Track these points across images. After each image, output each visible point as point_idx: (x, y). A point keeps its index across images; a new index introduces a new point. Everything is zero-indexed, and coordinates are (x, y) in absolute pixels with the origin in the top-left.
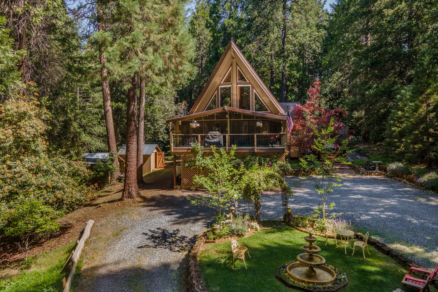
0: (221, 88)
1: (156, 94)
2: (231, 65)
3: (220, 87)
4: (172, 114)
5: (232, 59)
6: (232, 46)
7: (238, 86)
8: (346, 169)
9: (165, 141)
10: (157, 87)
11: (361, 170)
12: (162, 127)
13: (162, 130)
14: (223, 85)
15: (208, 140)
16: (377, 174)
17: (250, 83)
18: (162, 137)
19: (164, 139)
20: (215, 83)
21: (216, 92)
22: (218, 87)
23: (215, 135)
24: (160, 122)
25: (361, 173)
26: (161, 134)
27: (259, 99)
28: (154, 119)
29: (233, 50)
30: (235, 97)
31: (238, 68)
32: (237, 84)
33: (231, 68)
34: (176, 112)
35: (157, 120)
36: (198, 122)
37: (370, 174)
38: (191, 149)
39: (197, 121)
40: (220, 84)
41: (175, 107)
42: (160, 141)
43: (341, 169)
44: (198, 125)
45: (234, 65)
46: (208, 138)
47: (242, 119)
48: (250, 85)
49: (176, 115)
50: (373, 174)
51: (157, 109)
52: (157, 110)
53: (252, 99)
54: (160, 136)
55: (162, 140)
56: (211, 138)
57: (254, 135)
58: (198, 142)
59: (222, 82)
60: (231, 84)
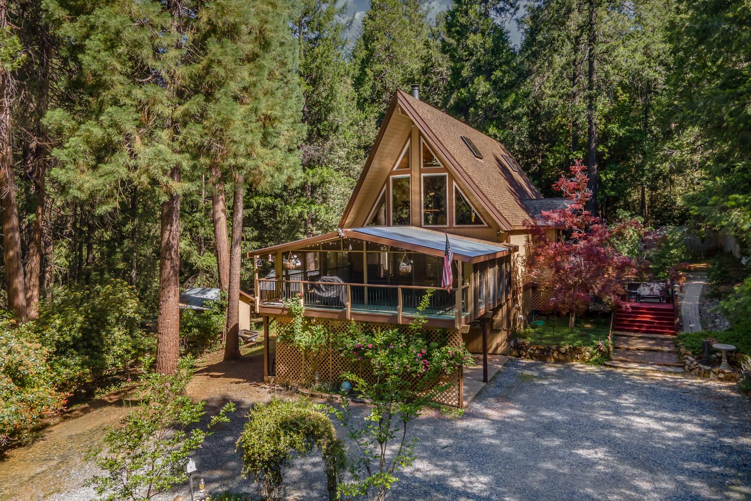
0: (394, 180)
2: (410, 136)
3: (391, 177)
7: (423, 175)
8: (662, 351)
11: (688, 362)
14: (397, 173)
15: (319, 293)
17: (445, 170)
21: (385, 187)
22: (388, 179)
27: (465, 200)
30: (417, 197)
31: (422, 140)
32: (421, 171)
33: (409, 142)
37: (705, 375)
40: (392, 173)
43: (651, 350)
45: (415, 134)
46: (319, 289)
48: (447, 174)
50: (712, 375)
53: (451, 200)
56: (324, 289)
57: (397, 289)
59: (395, 169)
60: (410, 172)
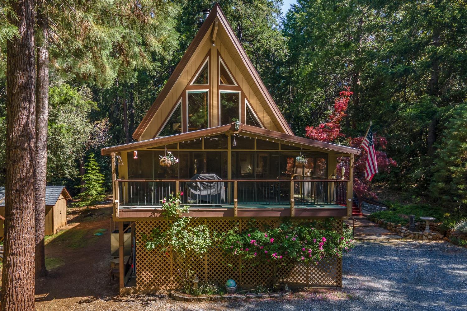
0: (189, 94)
1: (62, 103)
2: (209, 54)
3: (187, 91)
4: (85, 138)
5: (209, 43)
6: (218, 15)
7: (220, 91)
8: (371, 226)
9: (74, 178)
10: (64, 92)
11: (403, 231)
12: (70, 157)
13: (69, 162)
14: (193, 88)
15: (195, 193)
16: (430, 237)
17: (239, 88)
18: (70, 172)
19: (72, 176)
20: (180, 84)
21: (181, 100)
22: (184, 91)
23: (211, 183)
24: (67, 150)
25: (402, 234)
26: (68, 169)
27: (252, 115)
28: (57, 145)
29: (220, 22)
30: (215, 111)
31: (220, 59)
32: (219, 88)
33: (207, 59)
34: (93, 136)
35: (62, 147)
36: (175, 154)
37: (420, 237)
38: (161, 212)
39: (172, 152)
40: (188, 87)
41: (89, 128)
42: (67, 178)
44: (177, 161)
45: (214, 54)
46: (196, 188)
47: (255, 150)
48: (240, 92)
49: (92, 139)
50: (424, 237)
51: (64, 129)
52: (64, 131)
53: (243, 115)
54: (67, 172)
55: (68, 176)
56: (202, 188)
58: (175, 195)
59: (191, 84)
60: (209, 87)
